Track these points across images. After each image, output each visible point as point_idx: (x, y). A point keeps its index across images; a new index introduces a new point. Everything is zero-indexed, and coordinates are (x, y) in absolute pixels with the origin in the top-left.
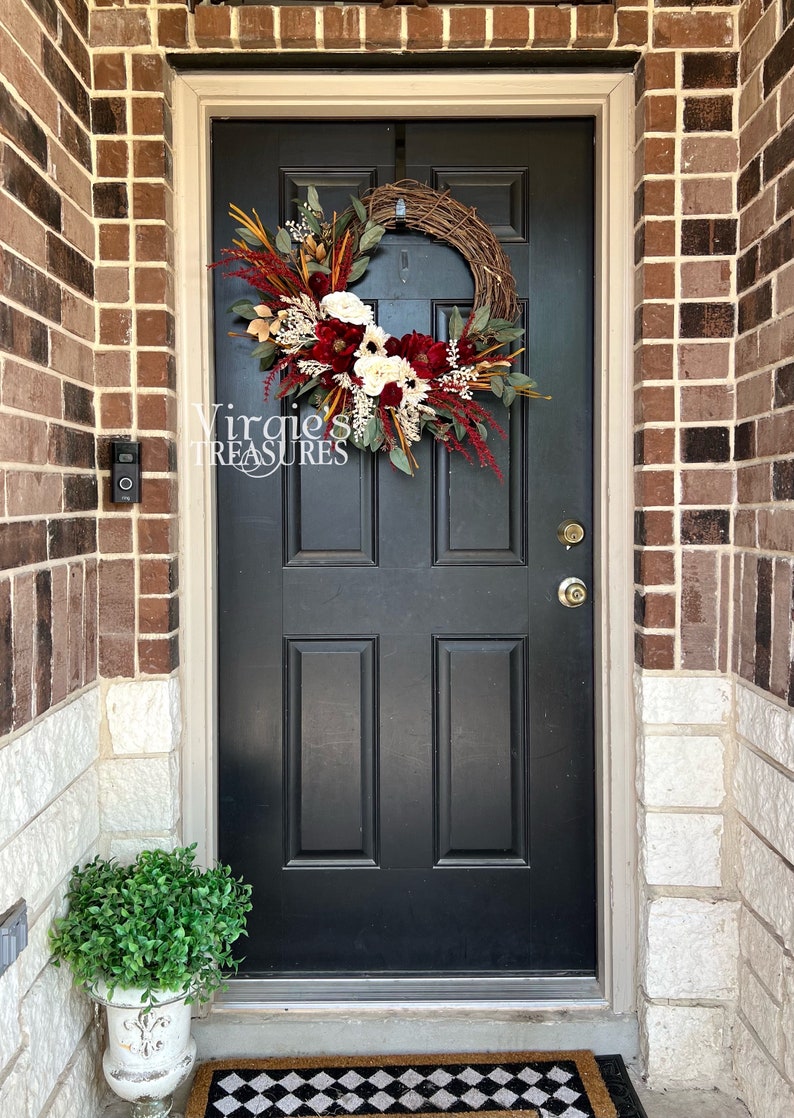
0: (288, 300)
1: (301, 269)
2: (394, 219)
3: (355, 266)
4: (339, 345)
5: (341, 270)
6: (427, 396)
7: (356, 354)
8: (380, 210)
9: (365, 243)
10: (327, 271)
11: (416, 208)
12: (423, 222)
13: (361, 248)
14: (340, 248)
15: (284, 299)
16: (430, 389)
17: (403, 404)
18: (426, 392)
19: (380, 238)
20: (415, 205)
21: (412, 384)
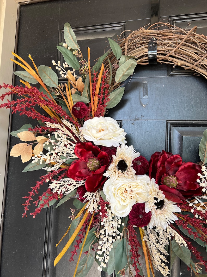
0: (53, 126)
1: (67, 99)
2: (147, 55)
3: (112, 96)
4: (93, 163)
5: (99, 99)
6: (176, 219)
7: (106, 175)
8: (134, 49)
9: (119, 77)
10: (87, 101)
11: (165, 44)
12: (171, 56)
13: (117, 80)
14: (97, 81)
15: (49, 124)
16: (179, 210)
17: (151, 225)
18: (176, 214)
19: (132, 71)
20: (164, 42)
21: (160, 205)
